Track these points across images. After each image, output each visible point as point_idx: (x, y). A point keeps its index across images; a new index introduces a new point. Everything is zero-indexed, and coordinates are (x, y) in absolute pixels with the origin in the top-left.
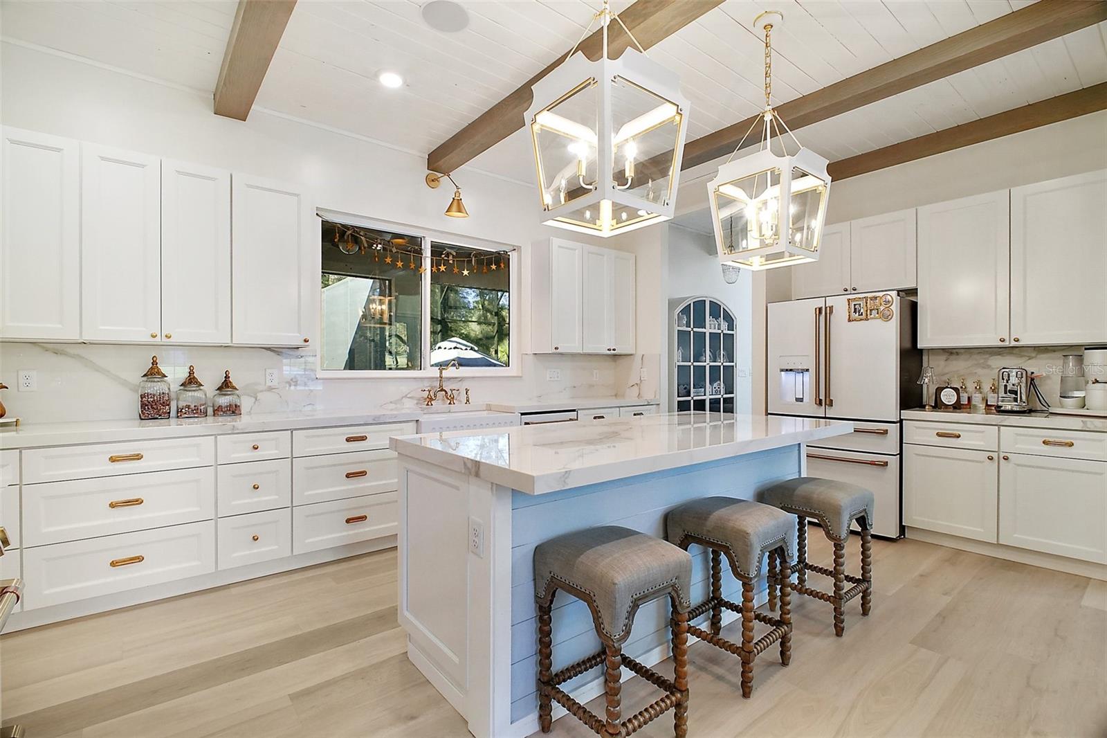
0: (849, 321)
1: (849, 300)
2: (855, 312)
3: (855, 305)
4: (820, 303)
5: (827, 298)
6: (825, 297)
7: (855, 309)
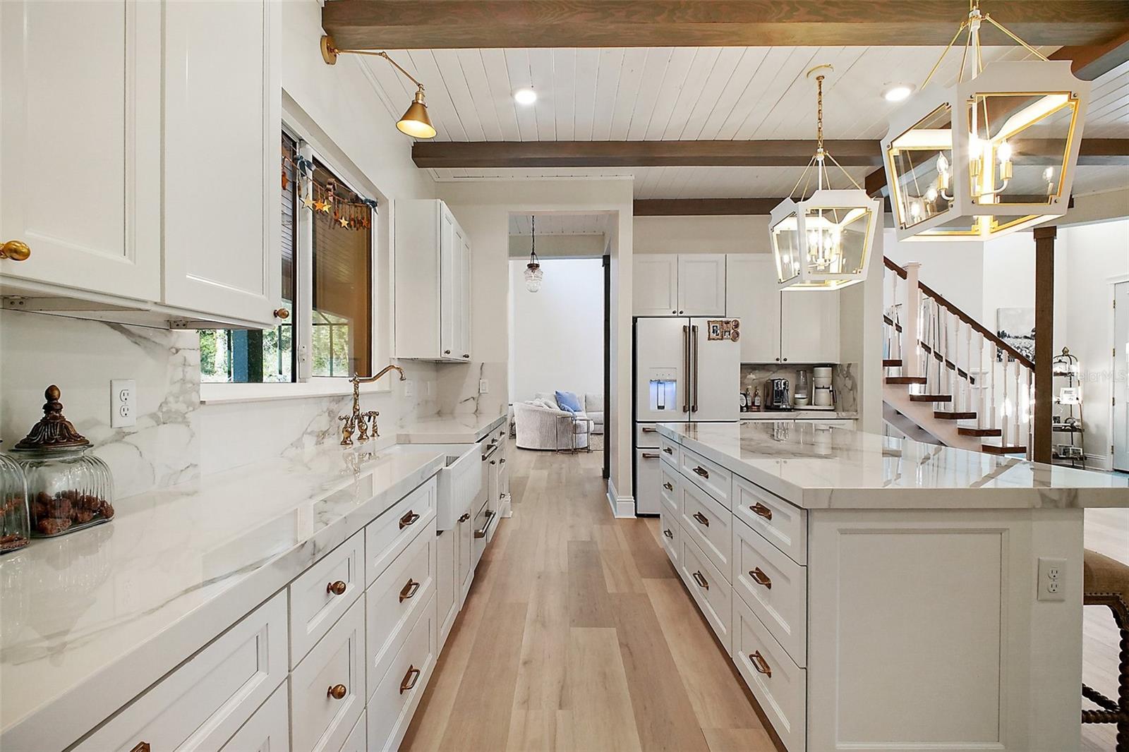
0: (709, 339)
1: (709, 322)
2: (713, 332)
3: (713, 327)
4: (685, 322)
5: (691, 319)
6: (690, 317)
7: (714, 330)
